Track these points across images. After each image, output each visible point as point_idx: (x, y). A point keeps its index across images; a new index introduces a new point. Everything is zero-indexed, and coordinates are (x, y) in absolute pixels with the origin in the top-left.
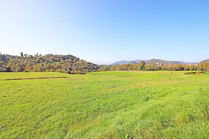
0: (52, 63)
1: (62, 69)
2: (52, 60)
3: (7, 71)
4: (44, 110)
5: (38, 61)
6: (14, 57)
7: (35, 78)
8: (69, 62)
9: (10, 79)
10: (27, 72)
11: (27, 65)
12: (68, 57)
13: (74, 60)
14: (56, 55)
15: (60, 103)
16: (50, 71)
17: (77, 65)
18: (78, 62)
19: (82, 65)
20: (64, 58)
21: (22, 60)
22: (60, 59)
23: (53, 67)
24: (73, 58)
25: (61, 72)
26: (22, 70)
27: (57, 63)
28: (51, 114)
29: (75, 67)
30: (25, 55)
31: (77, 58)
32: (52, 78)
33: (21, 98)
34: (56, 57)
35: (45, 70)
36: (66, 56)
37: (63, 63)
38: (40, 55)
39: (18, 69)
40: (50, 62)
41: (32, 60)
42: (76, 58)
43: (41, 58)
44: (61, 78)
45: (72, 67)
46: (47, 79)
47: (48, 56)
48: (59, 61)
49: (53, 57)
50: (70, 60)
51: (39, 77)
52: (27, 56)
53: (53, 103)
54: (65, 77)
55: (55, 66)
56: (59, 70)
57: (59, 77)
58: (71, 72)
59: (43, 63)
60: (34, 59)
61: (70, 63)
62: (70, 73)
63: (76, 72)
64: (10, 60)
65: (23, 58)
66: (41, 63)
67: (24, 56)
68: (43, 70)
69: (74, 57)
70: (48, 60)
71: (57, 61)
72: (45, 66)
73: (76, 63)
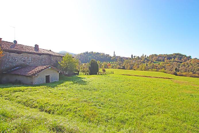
0: (156, 63)
1: (166, 69)
2: (156, 60)
3: (123, 69)
4: (148, 106)
5: (143, 61)
6: (127, 58)
7: (140, 76)
8: (176, 61)
9: (124, 74)
10: (135, 70)
11: (135, 65)
12: (175, 56)
13: (182, 59)
14: (160, 55)
15: (164, 105)
16: (153, 71)
17: (187, 66)
18: (187, 61)
19: (195, 65)
20: (169, 57)
21: (132, 60)
22: (164, 58)
23: (156, 67)
24: (180, 57)
25: (165, 72)
26: (131, 69)
27: (161, 63)
28: (155, 113)
29: (183, 67)
30: (134, 56)
31: (187, 57)
32: (155, 77)
33: (131, 90)
34: (160, 57)
35: (149, 69)
36: (172, 55)
37: (168, 63)
38: (146, 56)
39: (129, 68)
40: (154, 62)
41: (139, 61)
42: (185, 56)
43: (146, 59)
44: (164, 78)
45: (179, 67)
46: (150, 78)
47: (152, 56)
48: (164, 61)
49: (157, 57)
50: (176, 59)
51: (144, 75)
52: (135, 57)
53: (156, 102)
54: (169, 79)
55: (159, 66)
56: (163, 70)
57: (163, 77)
58: (178, 73)
59: (148, 63)
60: (140, 59)
61: (176, 63)
62: (176, 75)
63: (184, 74)
64: (125, 61)
65: (133, 59)
66: (146, 63)
67: (133, 58)
68: (146, 69)
69: (183, 56)
70: (152, 60)
71: (160, 61)
72: (149, 66)
73: (186, 62)
